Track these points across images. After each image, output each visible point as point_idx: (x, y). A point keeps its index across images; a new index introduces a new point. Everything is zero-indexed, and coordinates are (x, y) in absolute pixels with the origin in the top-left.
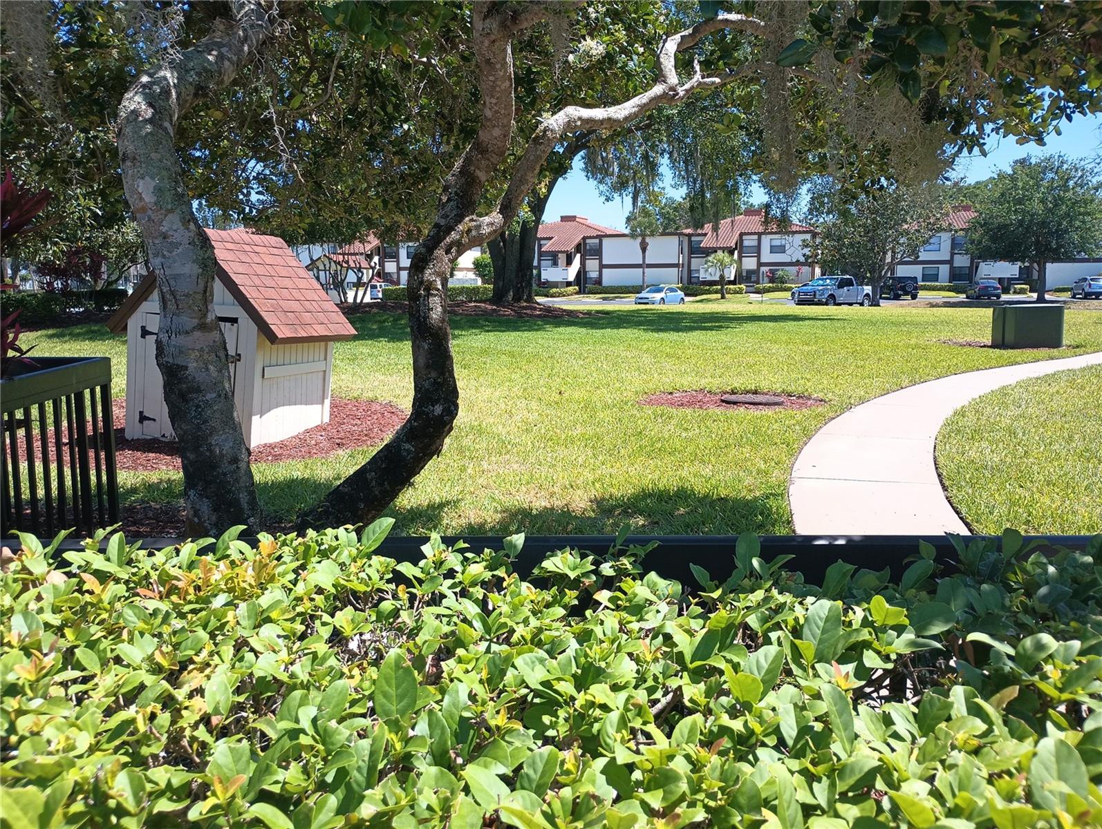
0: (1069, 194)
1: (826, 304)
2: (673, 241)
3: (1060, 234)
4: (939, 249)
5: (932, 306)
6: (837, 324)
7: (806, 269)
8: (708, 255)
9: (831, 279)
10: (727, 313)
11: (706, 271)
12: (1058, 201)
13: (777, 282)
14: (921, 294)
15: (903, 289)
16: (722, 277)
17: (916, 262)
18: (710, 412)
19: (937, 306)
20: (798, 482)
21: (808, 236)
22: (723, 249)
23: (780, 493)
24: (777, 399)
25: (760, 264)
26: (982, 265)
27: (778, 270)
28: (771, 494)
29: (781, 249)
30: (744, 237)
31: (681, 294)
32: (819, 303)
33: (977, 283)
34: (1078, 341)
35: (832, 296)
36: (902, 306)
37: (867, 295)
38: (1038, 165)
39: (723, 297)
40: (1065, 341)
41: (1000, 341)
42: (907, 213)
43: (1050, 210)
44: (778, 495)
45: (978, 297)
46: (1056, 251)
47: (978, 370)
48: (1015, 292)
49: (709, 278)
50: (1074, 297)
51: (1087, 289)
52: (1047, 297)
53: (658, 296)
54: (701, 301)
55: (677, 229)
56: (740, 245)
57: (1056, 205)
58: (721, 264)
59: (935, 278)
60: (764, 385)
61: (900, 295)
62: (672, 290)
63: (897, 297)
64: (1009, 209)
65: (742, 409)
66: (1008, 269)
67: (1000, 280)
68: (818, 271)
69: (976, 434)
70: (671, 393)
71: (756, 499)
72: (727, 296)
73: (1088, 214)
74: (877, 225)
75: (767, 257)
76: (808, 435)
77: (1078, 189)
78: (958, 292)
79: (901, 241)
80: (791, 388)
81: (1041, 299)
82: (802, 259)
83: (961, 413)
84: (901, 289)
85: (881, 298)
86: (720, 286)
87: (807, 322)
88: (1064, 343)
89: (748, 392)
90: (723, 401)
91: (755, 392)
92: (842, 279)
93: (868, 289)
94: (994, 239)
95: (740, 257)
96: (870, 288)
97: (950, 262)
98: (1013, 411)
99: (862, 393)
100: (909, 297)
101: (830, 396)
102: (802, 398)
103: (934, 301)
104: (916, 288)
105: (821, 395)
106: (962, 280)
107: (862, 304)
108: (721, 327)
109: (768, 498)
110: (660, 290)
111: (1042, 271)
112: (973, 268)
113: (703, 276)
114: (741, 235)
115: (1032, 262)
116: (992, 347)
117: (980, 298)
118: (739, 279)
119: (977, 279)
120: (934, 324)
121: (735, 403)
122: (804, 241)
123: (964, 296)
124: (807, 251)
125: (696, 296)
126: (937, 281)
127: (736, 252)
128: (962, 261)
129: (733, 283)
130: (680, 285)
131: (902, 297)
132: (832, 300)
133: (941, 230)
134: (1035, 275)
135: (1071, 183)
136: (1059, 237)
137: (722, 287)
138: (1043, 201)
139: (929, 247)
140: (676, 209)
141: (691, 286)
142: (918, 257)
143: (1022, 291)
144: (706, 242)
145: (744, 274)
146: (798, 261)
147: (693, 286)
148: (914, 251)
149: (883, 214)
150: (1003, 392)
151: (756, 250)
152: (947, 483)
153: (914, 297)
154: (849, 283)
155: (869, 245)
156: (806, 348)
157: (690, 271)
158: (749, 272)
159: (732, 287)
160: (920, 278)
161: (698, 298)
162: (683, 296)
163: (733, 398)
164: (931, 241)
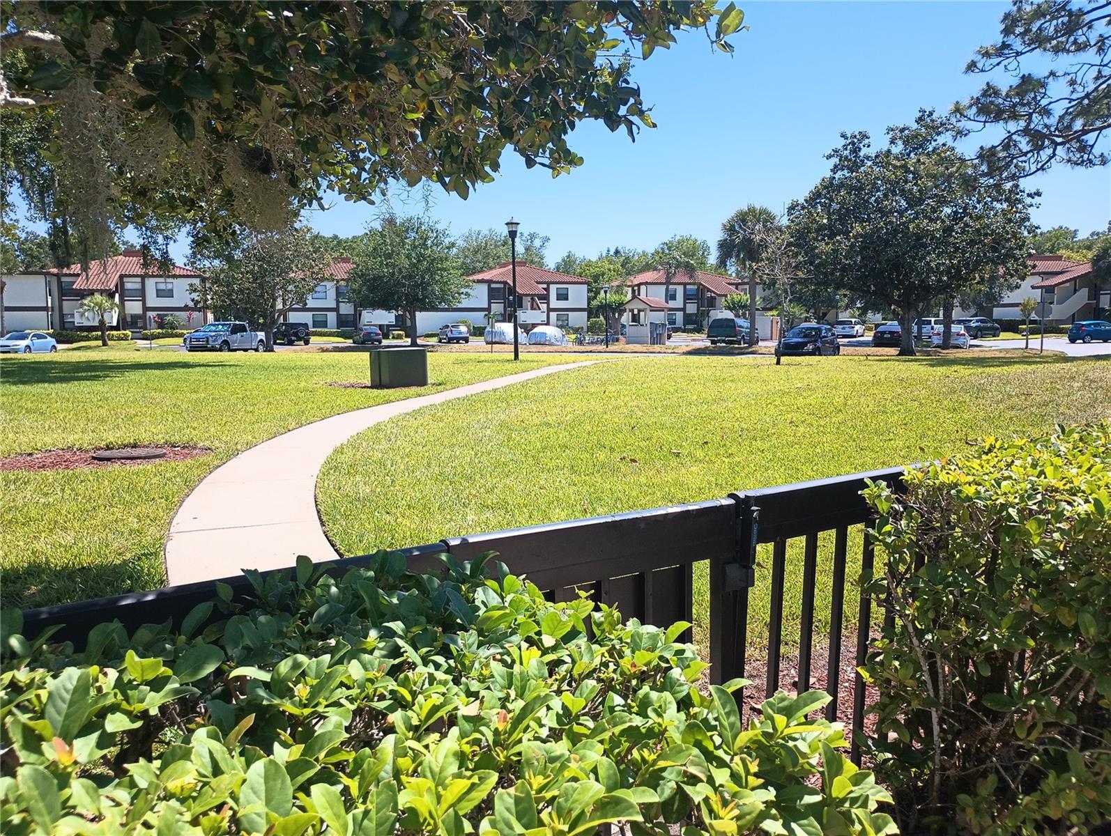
0: (428, 252)
1: (220, 350)
2: (39, 281)
3: (424, 286)
4: (326, 297)
5: (324, 351)
6: (229, 370)
7: (196, 314)
8: (83, 297)
9: (223, 325)
10: (108, 361)
11: (83, 315)
12: (421, 258)
13: (167, 328)
14: (313, 339)
15: (296, 334)
16: (102, 322)
17: (304, 309)
18: (78, 471)
19: (327, 350)
20: (176, 537)
21: (197, 281)
22: (102, 292)
23: (155, 552)
24: (159, 451)
25: (146, 309)
26: (364, 313)
27: (166, 315)
28: (144, 555)
29: (169, 293)
30: (125, 280)
31: (52, 341)
32: (213, 349)
33: (361, 330)
34: (441, 379)
35: (226, 342)
36: (295, 351)
37: (261, 341)
38: (402, 224)
39: (105, 344)
40: (430, 381)
41: (377, 382)
42: (292, 262)
43: (414, 265)
44: (151, 554)
45: (363, 343)
46: (422, 301)
47: (358, 409)
48: (393, 338)
49: (86, 323)
50: (440, 342)
51: (450, 334)
52: (419, 341)
53: (23, 343)
54: (78, 349)
55: (43, 267)
56: (120, 287)
57: (419, 261)
58: (100, 308)
59: (324, 324)
60: (145, 437)
61: (294, 341)
62: (39, 337)
63: (291, 343)
64: (381, 262)
65: (117, 466)
66: (386, 317)
67: (381, 327)
68: (210, 316)
69: (352, 469)
70: (30, 455)
71: (125, 562)
72: (109, 343)
73: (445, 270)
74: (263, 273)
75: (153, 301)
76: (190, 486)
77: (435, 248)
78: (346, 338)
79: (289, 288)
80: (176, 438)
81: (414, 344)
82: (191, 304)
83: (340, 451)
84: (294, 335)
85: (275, 343)
86: (101, 332)
87: (197, 369)
88: (429, 382)
89: (126, 446)
90: (94, 458)
91: (135, 446)
92: (235, 325)
93: (261, 335)
94: (372, 289)
95: (122, 301)
96: (263, 333)
97: (336, 310)
98: (384, 445)
99: (250, 438)
100: (302, 343)
101: (217, 443)
102: (188, 448)
103: (325, 346)
104: (308, 334)
105: (207, 444)
106: (347, 326)
107: (257, 350)
108: (99, 376)
109: (139, 559)
110: (24, 337)
111: (413, 319)
112: (357, 316)
113: (78, 320)
114: (121, 277)
115: (405, 310)
116: (372, 387)
117: (364, 342)
118: (123, 323)
119: (361, 325)
120: (321, 368)
121: (109, 459)
122: (191, 285)
123: (351, 341)
124: (195, 296)
125: (71, 343)
126: (326, 327)
127: (117, 295)
128: (347, 309)
129: (116, 328)
130: (51, 331)
131: (296, 343)
132: (226, 346)
133: (323, 279)
134: (409, 323)
135: (429, 242)
136: (424, 289)
137: (103, 333)
138: (408, 257)
139: (315, 296)
140: (39, 246)
141: (64, 332)
142: (306, 304)
143: (399, 337)
144: (79, 284)
145: (129, 319)
146: (186, 306)
147: (66, 333)
148: (302, 299)
149: (269, 262)
150: (378, 428)
151: (139, 293)
152: (324, 519)
153: (307, 343)
154: (243, 329)
155: (259, 292)
156: (194, 396)
157: (62, 316)
158: (134, 317)
159: (115, 333)
160: (310, 324)
161: (75, 345)
162: (55, 343)
163: (107, 454)
164: (317, 289)
